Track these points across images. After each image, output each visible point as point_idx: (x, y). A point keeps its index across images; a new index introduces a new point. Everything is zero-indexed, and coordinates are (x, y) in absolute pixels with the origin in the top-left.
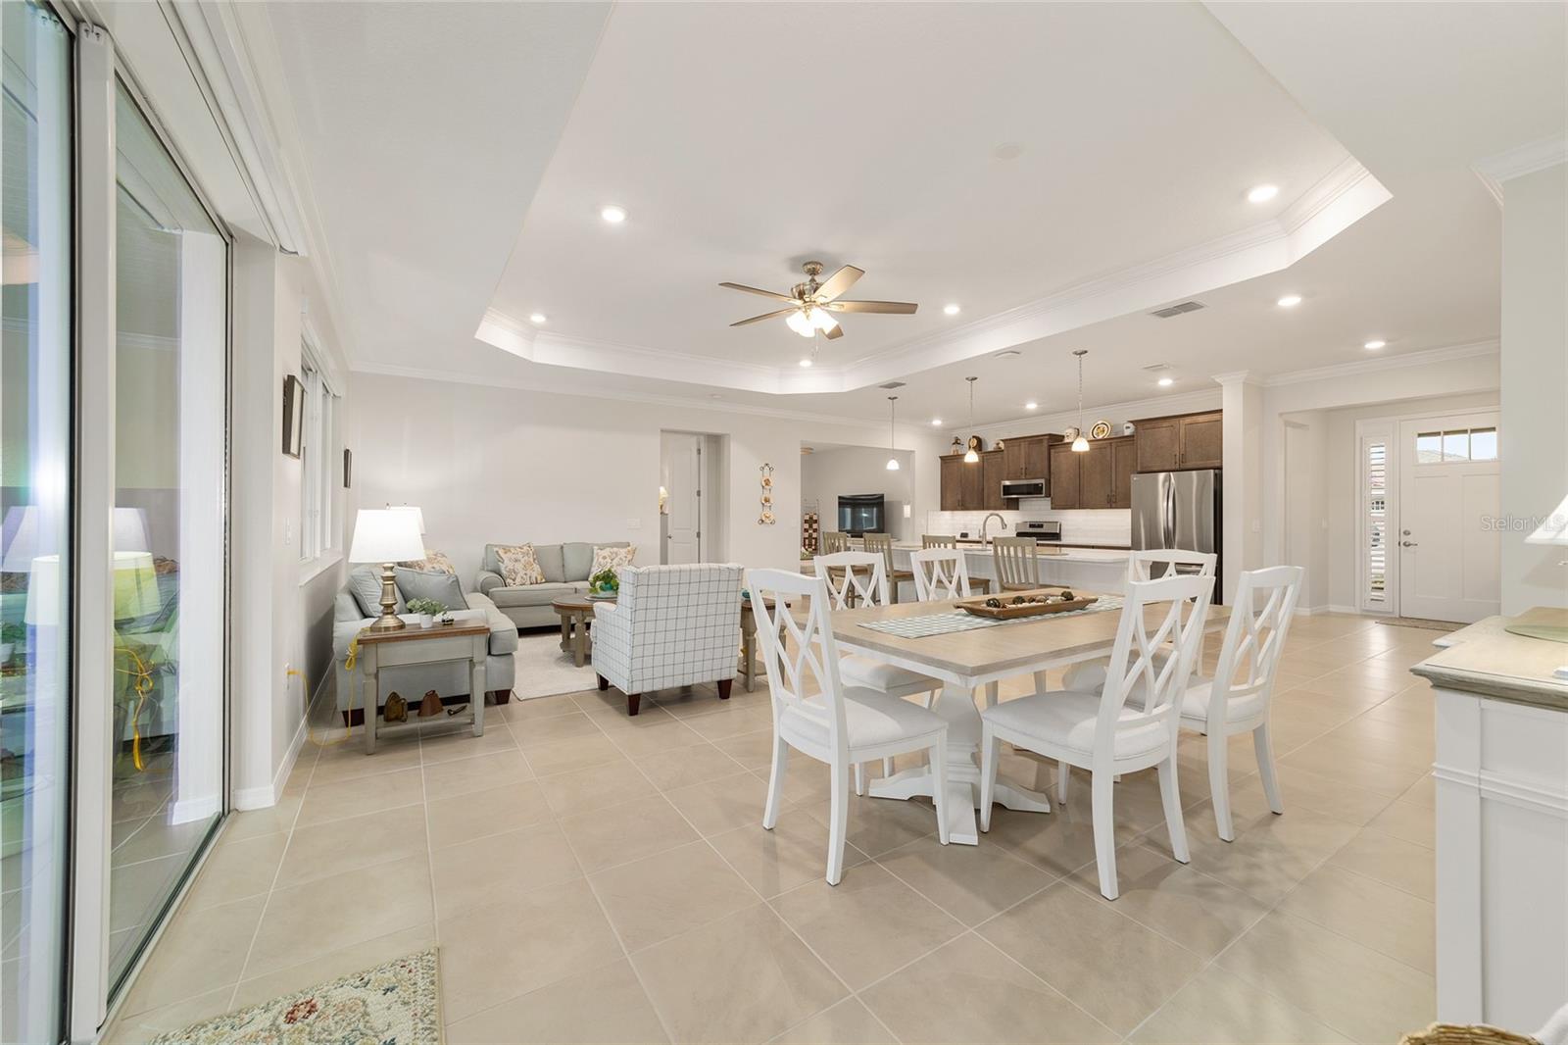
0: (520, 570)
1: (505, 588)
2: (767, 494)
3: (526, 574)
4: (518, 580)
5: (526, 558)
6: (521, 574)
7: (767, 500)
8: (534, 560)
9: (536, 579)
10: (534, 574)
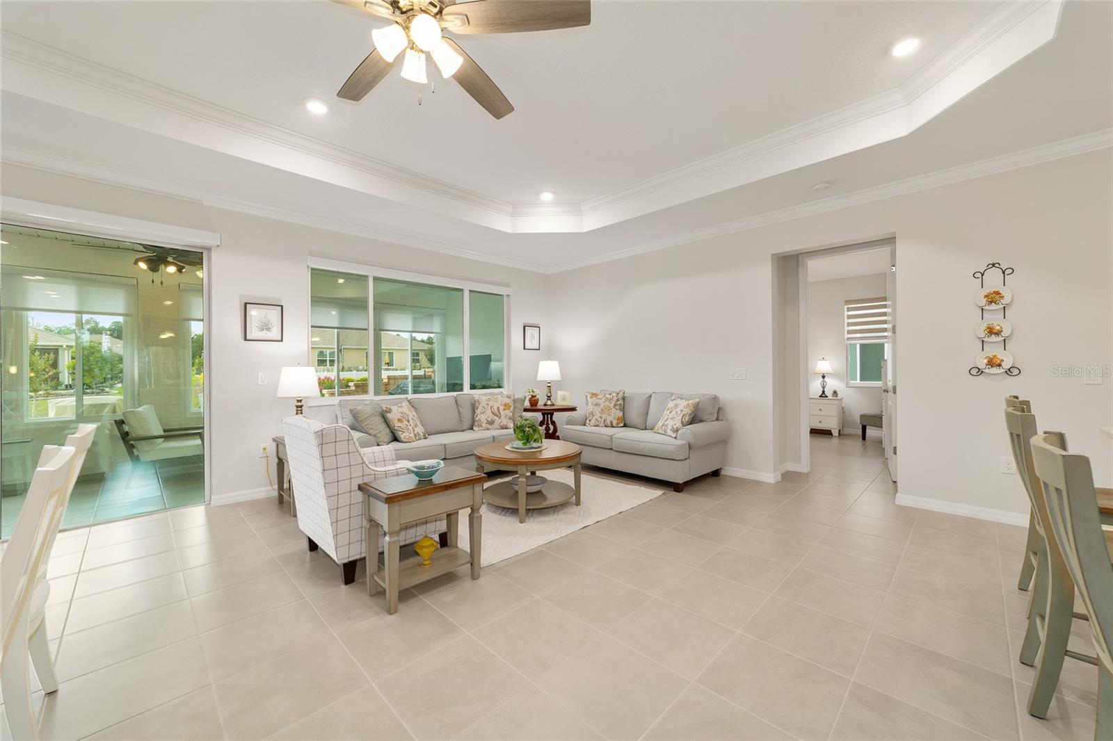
0: (597, 413)
1: (582, 428)
2: (994, 319)
3: (601, 417)
4: (593, 422)
5: (607, 403)
6: (598, 415)
7: (991, 331)
8: (615, 405)
9: (611, 422)
10: (609, 419)
